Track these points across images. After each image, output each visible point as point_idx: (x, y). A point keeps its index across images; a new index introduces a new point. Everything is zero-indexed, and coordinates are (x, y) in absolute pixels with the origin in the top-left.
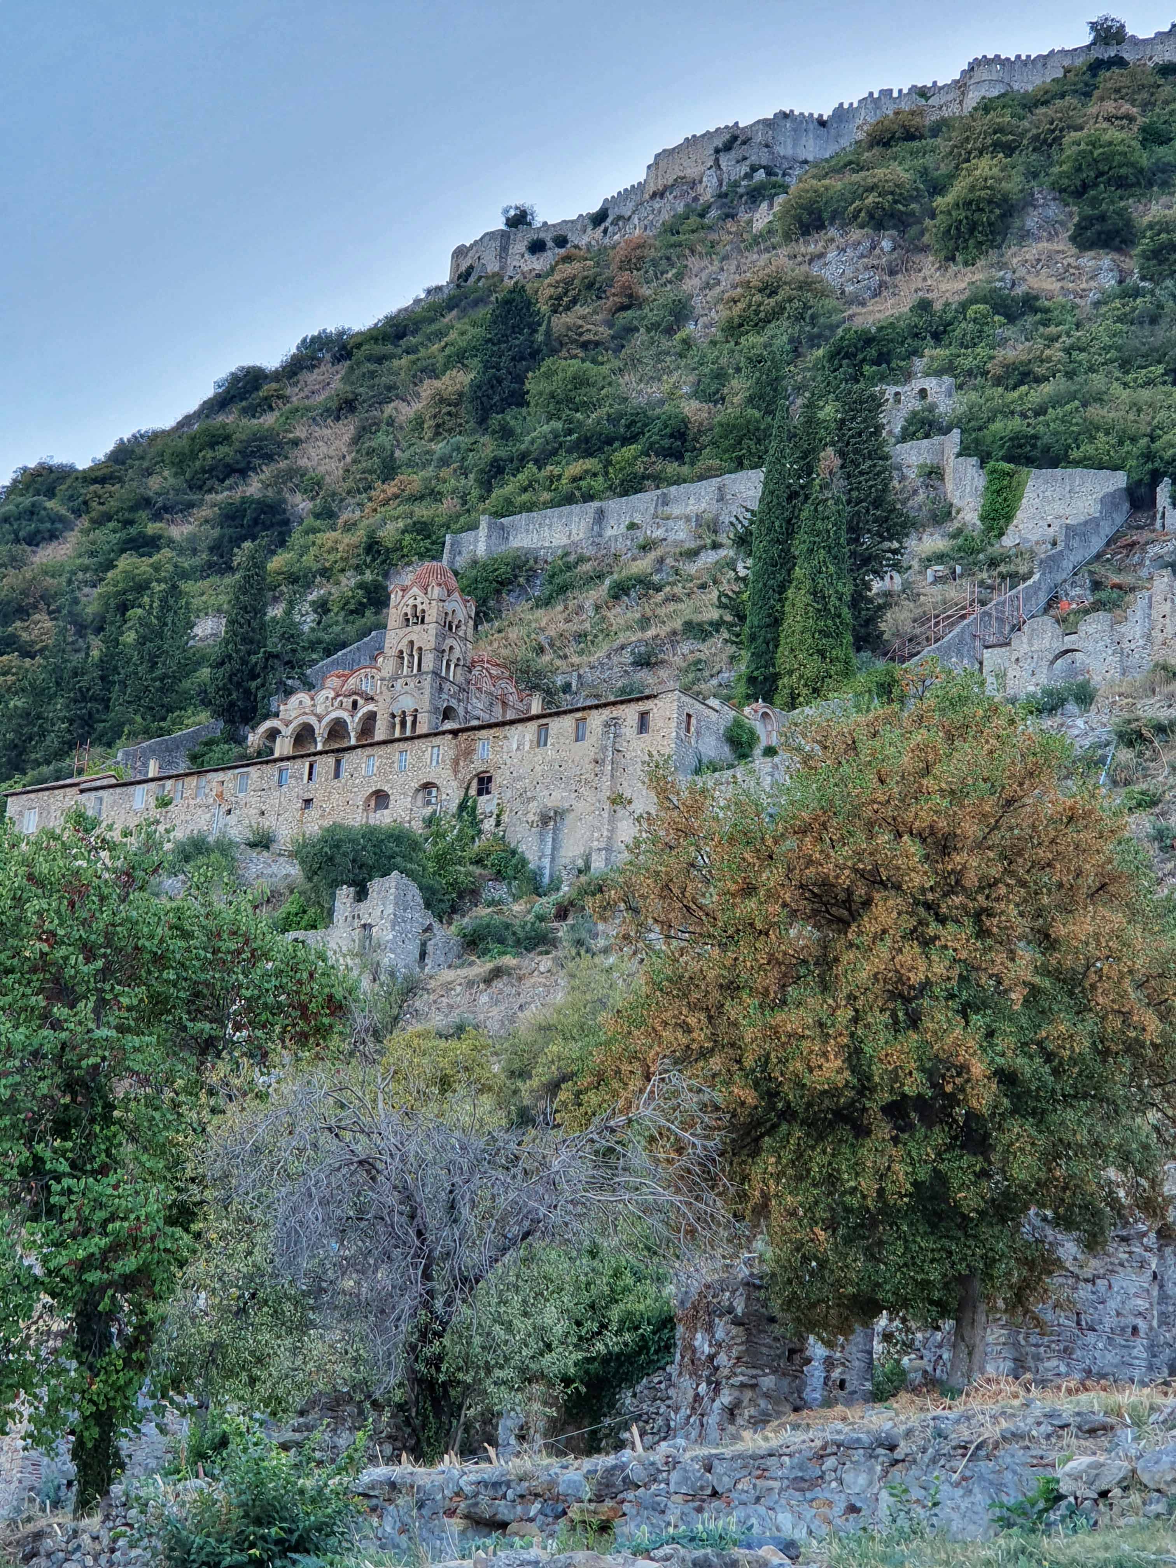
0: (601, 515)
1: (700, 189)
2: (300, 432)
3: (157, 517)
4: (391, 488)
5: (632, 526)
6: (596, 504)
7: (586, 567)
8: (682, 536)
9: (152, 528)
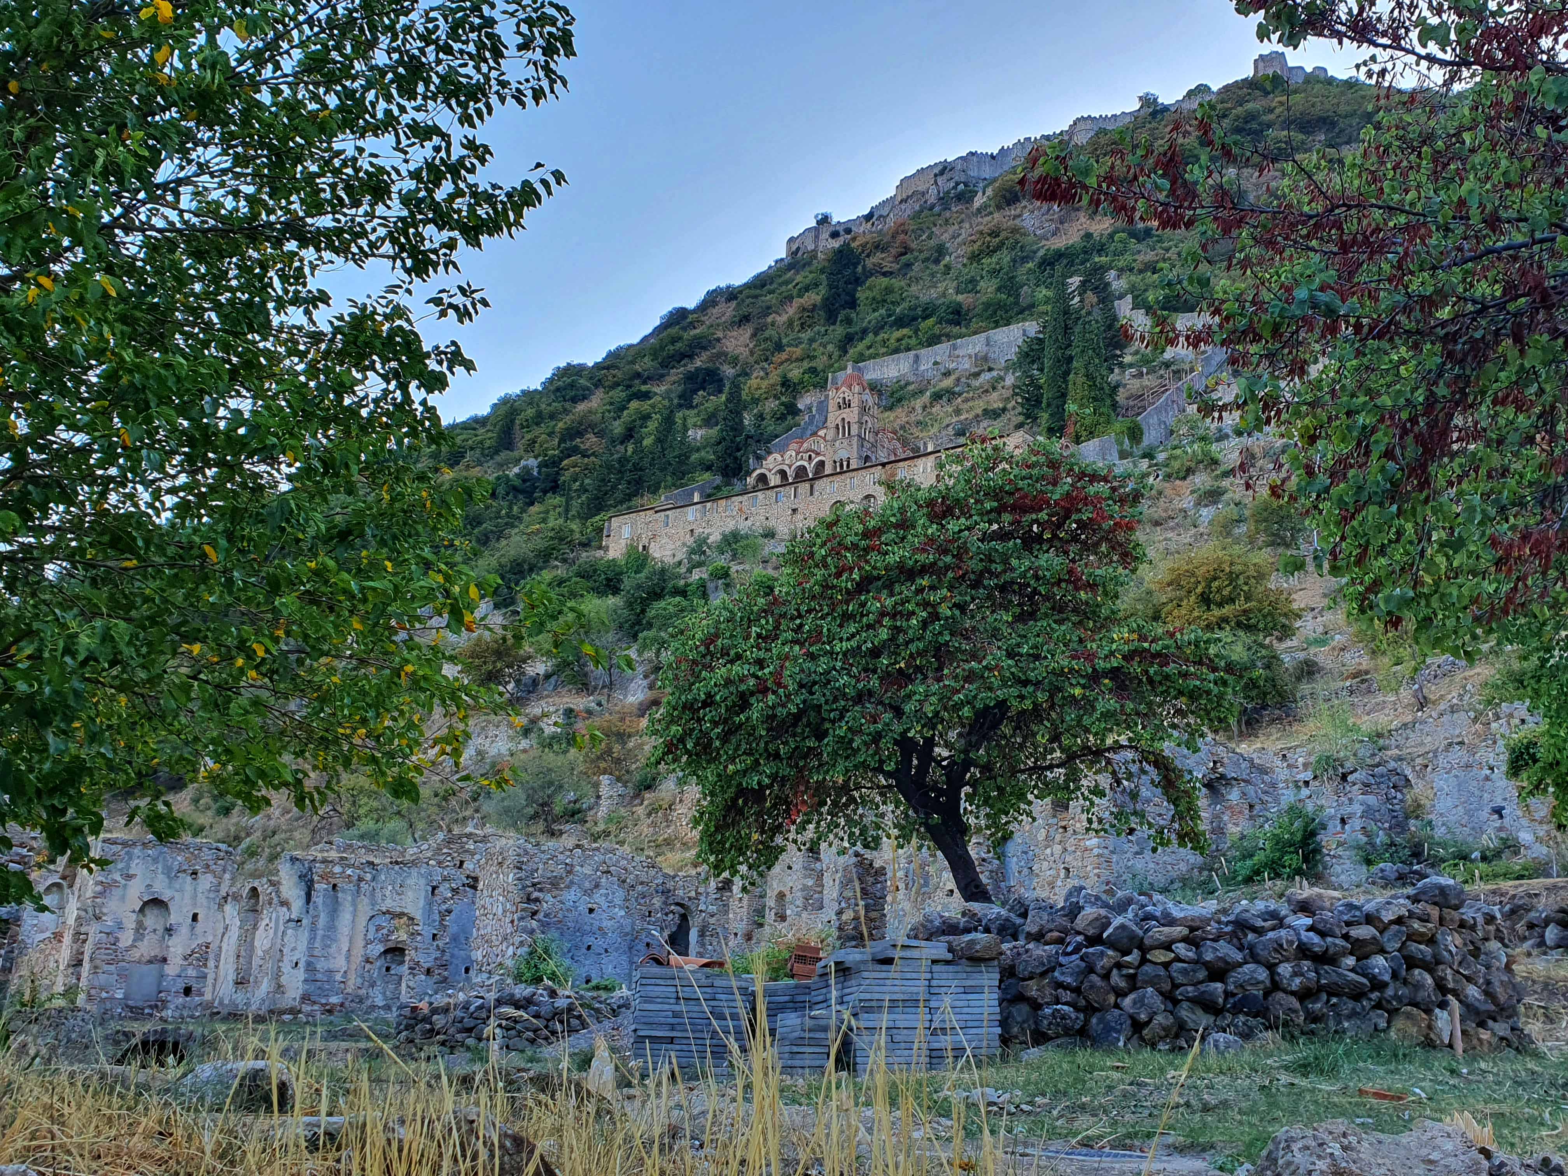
0: (917, 357)
1: (927, 196)
2: (720, 334)
3: (644, 383)
4: (784, 356)
5: (936, 363)
6: (913, 352)
7: (911, 388)
8: (967, 366)
9: (644, 388)
